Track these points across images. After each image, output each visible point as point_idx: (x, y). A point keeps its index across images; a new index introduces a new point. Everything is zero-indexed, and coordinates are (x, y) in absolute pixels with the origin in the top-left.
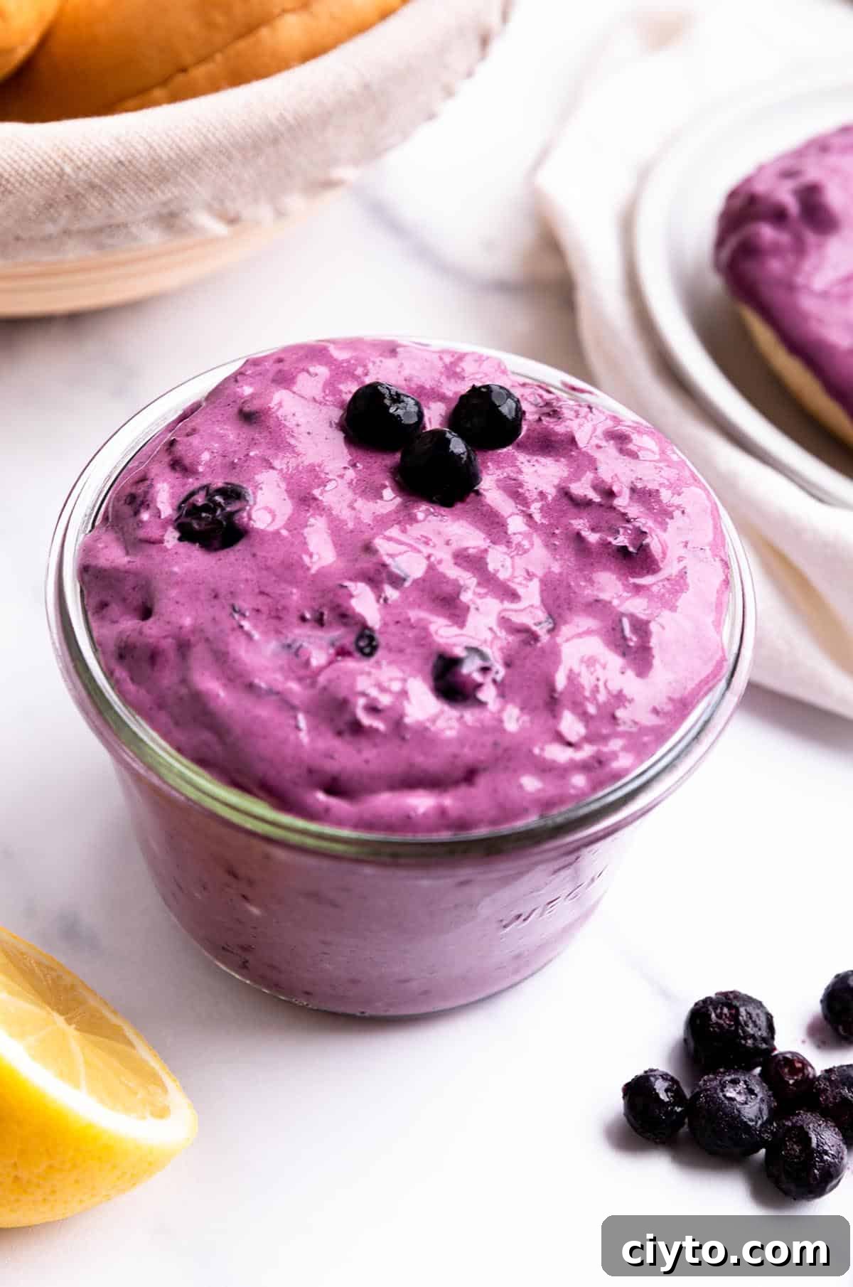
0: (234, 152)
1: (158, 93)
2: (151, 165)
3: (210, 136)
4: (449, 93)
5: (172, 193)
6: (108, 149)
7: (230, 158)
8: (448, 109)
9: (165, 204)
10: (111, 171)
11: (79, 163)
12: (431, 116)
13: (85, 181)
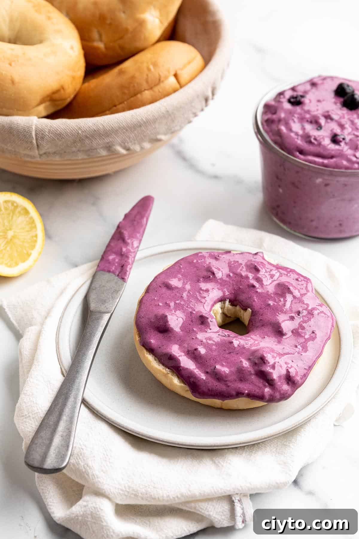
0: (128, 129)
1: (108, 112)
2: (104, 131)
3: (121, 124)
4: (195, 115)
5: (110, 140)
6: (91, 126)
7: (127, 130)
8: (195, 120)
9: (108, 143)
10: (92, 133)
11: (83, 130)
12: (190, 122)
13: (85, 136)
